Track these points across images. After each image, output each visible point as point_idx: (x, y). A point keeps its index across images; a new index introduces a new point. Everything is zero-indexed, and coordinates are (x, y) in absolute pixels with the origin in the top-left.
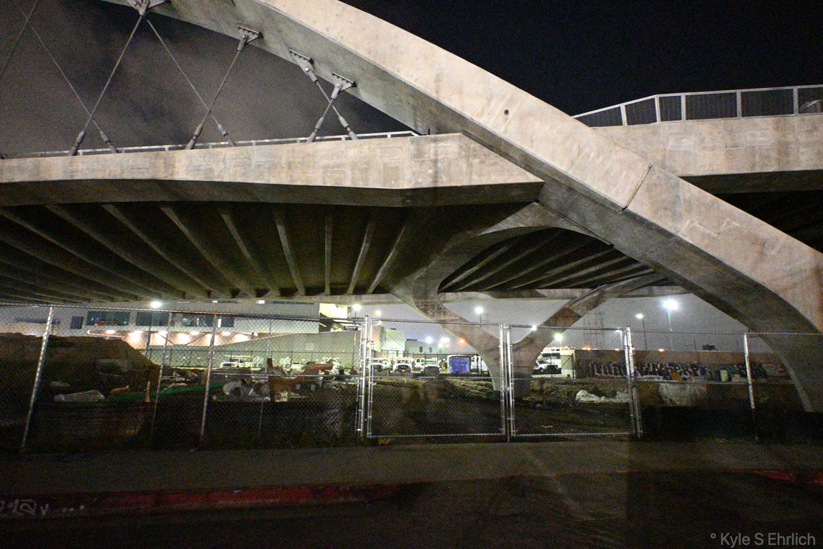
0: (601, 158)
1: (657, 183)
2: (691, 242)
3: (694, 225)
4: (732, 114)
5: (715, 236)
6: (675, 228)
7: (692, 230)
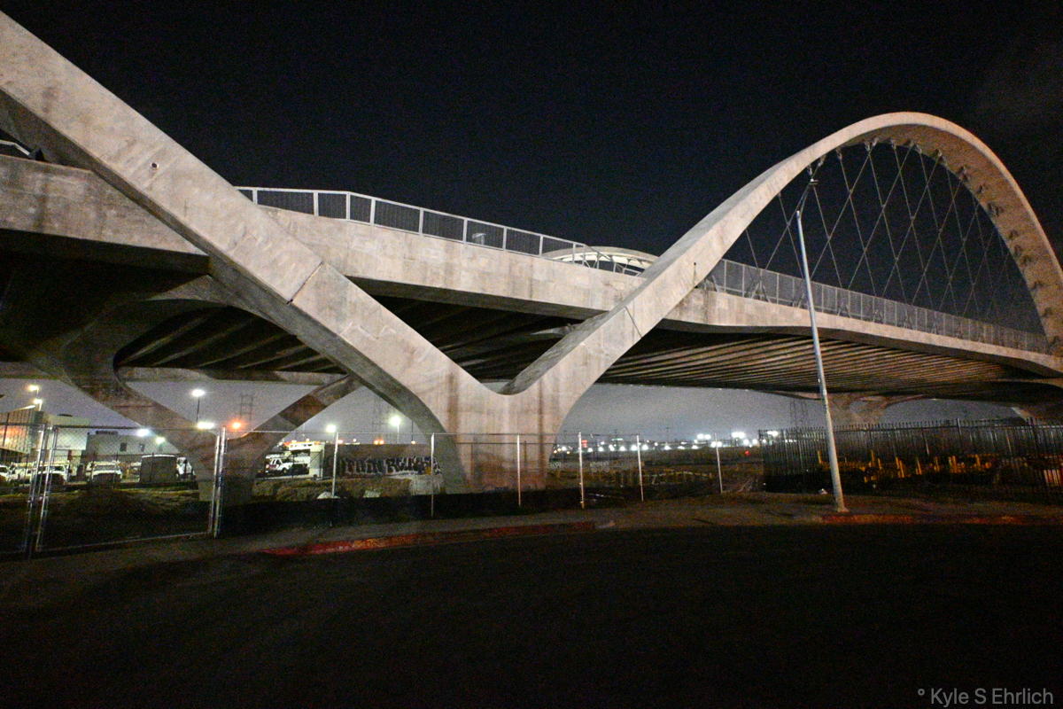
0: (270, 245)
1: (327, 281)
2: (350, 343)
3: (355, 327)
4: (416, 229)
5: (374, 340)
6: (338, 328)
7: (353, 331)
